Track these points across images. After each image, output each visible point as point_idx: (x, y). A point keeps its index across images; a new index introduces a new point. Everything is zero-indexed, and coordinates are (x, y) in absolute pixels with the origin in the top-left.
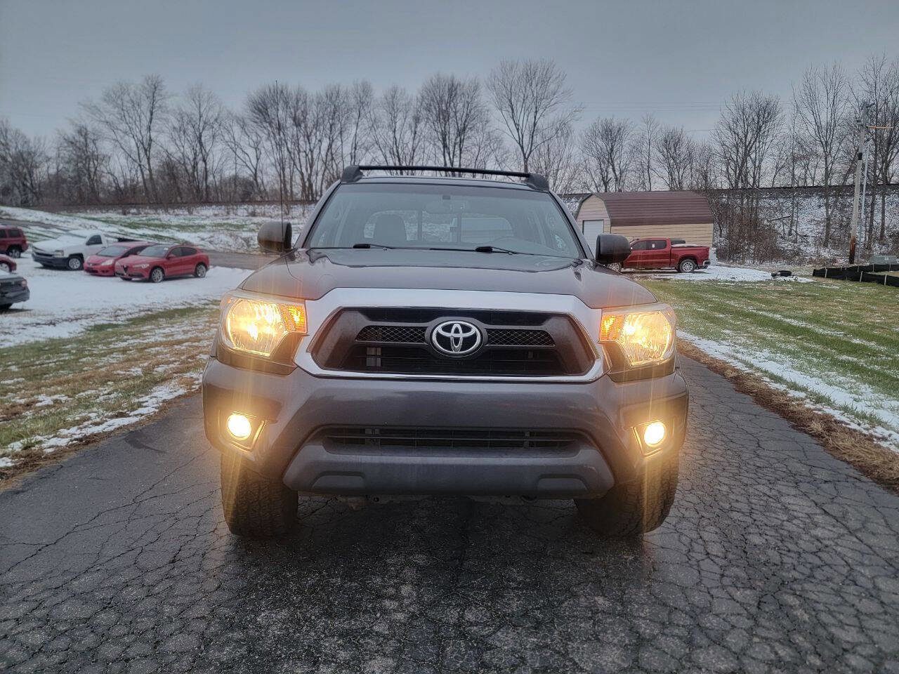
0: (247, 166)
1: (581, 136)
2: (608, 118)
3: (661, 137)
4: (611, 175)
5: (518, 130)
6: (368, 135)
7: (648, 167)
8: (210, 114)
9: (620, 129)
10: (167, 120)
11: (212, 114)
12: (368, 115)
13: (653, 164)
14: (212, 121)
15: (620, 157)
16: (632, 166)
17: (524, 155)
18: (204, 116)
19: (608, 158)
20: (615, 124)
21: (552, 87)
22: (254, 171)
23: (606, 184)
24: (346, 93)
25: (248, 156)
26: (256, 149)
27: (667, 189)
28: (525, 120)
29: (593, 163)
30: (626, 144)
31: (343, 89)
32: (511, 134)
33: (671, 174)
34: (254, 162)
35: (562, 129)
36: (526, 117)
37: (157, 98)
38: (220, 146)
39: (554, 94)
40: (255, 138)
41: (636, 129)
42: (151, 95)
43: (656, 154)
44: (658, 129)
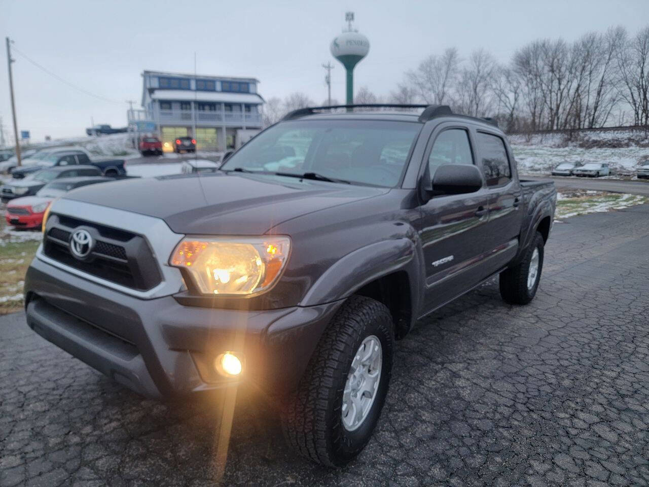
0: (507, 106)
6: (617, 72)
8: (486, 70)
10: (456, 78)
11: (487, 70)
12: (619, 55)
14: (486, 75)
18: (481, 72)
22: (511, 109)
24: (600, 39)
25: (509, 99)
26: (516, 93)
31: (598, 37)
34: (512, 102)
37: (452, 63)
38: (489, 93)
40: (515, 84)
42: (448, 62)
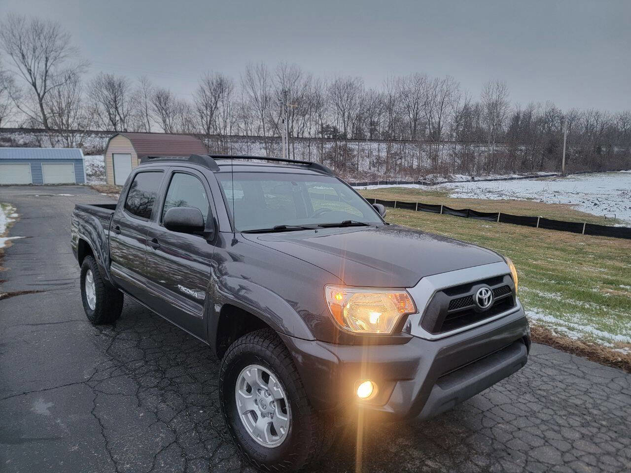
1: (88, 84)
2: (110, 74)
3: (153, 93)
4: (118, 118)
5: (30, 74)
7: (147, 115)
9: (120, 84)
13: (150, 112)
15: (122, 105)
16: (133, 112)
17: (39, 95)
19: (114, 104)
20: (115, 79)
21: (59, 43)
23: (115, 125)
27: (163, 131)
28: (38, 67)
29: (102, 107)
30: (127, 96)
32: (23, 76)
33: (164, 121)
35: (71, 78)
36: (36, 64)
39: (62, 49)
41: (133, 86)
43: (151, 105)
44: (150, 88)
